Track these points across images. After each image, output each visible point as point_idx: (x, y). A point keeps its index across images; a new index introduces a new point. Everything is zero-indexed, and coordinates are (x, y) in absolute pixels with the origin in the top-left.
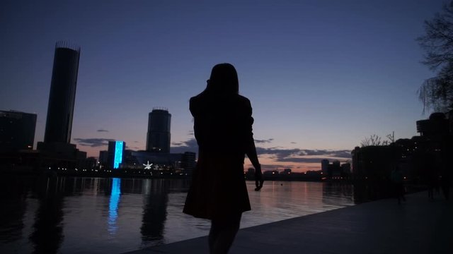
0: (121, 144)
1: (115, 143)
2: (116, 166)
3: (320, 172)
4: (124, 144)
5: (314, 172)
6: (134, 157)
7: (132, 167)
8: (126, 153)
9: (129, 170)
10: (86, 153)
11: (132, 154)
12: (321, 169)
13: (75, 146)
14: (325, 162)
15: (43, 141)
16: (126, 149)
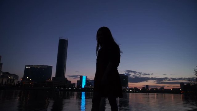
0: (85, 77)
1: (82, 77)
2: (83, 86)
3: (180, 89)
4: (86, 77)
5: (176, 89)
6: (90, 83)
7: (90, 87)
8: (87, 81)
10: (71, 81)
11: (90, 81)
12: (180, 87)
13: (66, 78)
14: (182, 84)
16: (87, 79)
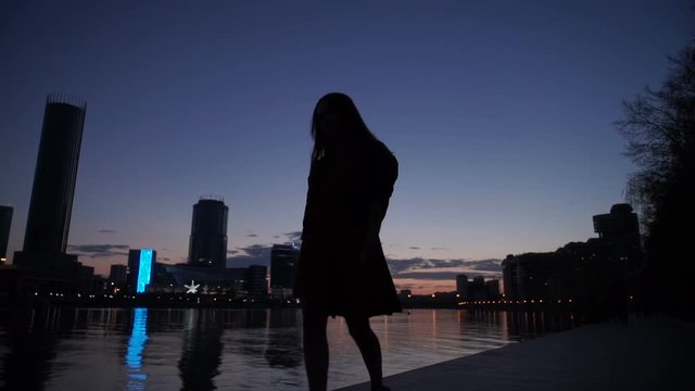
0: (150, 253)
1: (139, 251)
2: (141, 288)
3: (454, 293)
4: (154, 253)
5: (445, 293)
6: (170, 274)
7: (167, 290)
8: (157, 268)
9: (164, 295)
10: (93, 269)
11: (168, 270)
12: (455, 289)
13: (76, 257)
14: (461, 278)
15: (21, 249)
16: (158, 261)
